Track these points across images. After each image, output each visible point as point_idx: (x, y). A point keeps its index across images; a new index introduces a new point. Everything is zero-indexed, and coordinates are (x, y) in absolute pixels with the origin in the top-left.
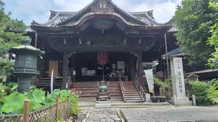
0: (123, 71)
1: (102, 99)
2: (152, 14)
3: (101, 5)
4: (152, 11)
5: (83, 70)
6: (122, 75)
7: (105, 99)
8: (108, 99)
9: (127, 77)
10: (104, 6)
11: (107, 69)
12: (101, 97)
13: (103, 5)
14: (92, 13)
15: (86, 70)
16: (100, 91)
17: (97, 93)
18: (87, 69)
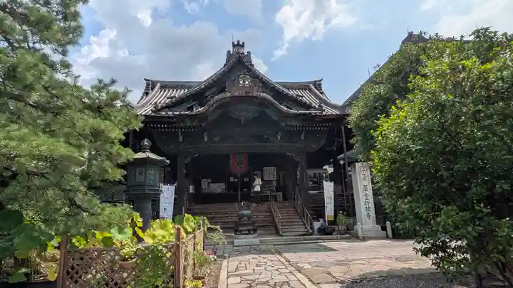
0: (274, 183)
1: (243, 232)
2: (320, 85)
3: (241, 82)
4: (320, 81)
5: (205, 184)
6: (272, 191)
7: (247, 232)
8: (252, 232)
9: (280, 195)
10: (247, 82)
11: (245, 180)
12: (241, 229)
13: (244, 82)
14: (228, 94)
15: (209, 183)
16: (240, 219)
17: (235, 222)
18: (210, 181)
